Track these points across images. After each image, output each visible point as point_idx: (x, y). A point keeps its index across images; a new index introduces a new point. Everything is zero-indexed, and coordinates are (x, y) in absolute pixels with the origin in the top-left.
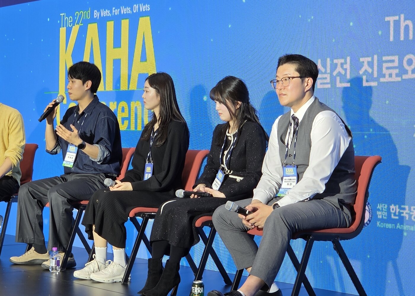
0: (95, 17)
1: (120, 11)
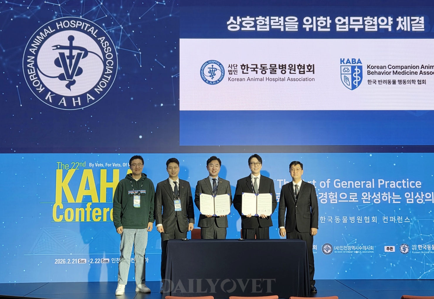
0: (90, 166)
1: (112, 165)
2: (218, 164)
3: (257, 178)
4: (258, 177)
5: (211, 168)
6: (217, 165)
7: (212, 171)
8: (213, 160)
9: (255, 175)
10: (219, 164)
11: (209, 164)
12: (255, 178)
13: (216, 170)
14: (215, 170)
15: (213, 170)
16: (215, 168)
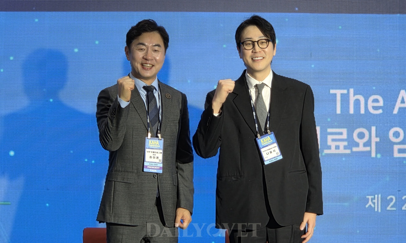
2: (159, 46)
3: (263, 85)
4: (264, 82)
5: (139, 55)
6: (156, 48)
7: (142, 65)
8: (146, 31)
9: (255, 78)
10: (162, 44)
11: (135, 42)
12: (256, 86)
13: (154, 62)
14: (150, 62)
15: (144, 61)
16: (152, 55)
